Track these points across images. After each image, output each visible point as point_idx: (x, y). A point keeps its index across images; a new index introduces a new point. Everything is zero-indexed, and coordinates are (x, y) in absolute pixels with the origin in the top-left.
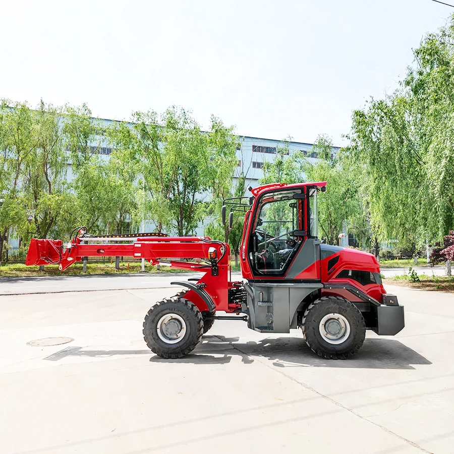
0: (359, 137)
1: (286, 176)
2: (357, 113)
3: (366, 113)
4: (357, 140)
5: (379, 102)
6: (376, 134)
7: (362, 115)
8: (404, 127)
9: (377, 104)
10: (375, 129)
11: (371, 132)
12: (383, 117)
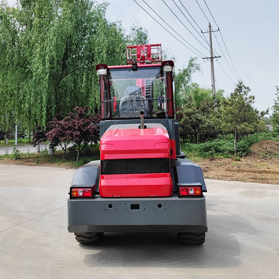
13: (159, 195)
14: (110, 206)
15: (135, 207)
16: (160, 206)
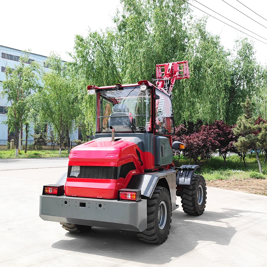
0: (79, 56)
1: (25, 81)
2: (78, 37)
3: (84, 38)
4: (77, 58)
5: (94, 32)
6: (91, 56)
7: (82, 40)
8: (110, 55)
9: (92, 33)
10: (91, 51)
11: (87, 54)
12: (97, 44)
13: (104, 197)
14: (66, 202)
15: (83, 205)
16: (100, 206)
